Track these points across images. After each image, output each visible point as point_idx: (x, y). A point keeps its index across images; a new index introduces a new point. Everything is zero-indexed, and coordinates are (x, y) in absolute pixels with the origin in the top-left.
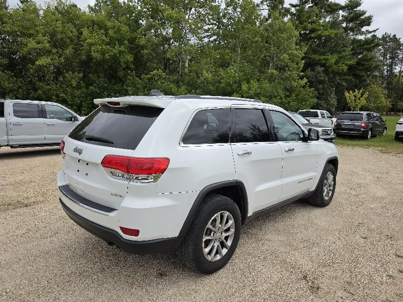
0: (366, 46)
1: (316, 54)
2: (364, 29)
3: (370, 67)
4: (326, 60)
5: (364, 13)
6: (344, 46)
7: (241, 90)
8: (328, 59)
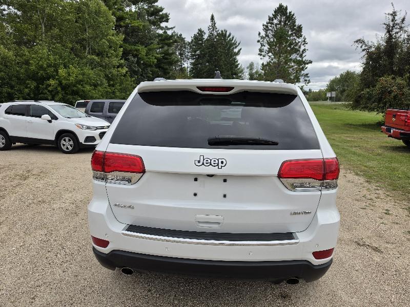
0: (167, 42)
1: (126, 43)
2: (163, 25)
3: (173, 61)
4: (137, 50)
5: (161, 9)
6: (151, 39)
7: (57, 75)
8: (139, 50)
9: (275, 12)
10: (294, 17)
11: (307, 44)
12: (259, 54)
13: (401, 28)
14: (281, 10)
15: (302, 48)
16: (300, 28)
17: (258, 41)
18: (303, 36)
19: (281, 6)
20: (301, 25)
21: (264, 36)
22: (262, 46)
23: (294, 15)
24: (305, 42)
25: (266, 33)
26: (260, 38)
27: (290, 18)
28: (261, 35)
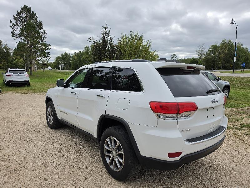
9: (22, 9)
10: (36, 15)
11: (46, 34)
12: (12, 36)
13: (109, 36)
14: (26, 9)
15: (43, 36)
16: (41, 24)
17: (11, 27)
18: (43, 29)
19: (25, 6)
20: (41, 22)
21: (15, 23)
22: (13, 30)
23: (36, 14)
24: (45, 33)
25: (17, 22)
26: (12, 24)
27: (33, 15)
28: (12, 23)
